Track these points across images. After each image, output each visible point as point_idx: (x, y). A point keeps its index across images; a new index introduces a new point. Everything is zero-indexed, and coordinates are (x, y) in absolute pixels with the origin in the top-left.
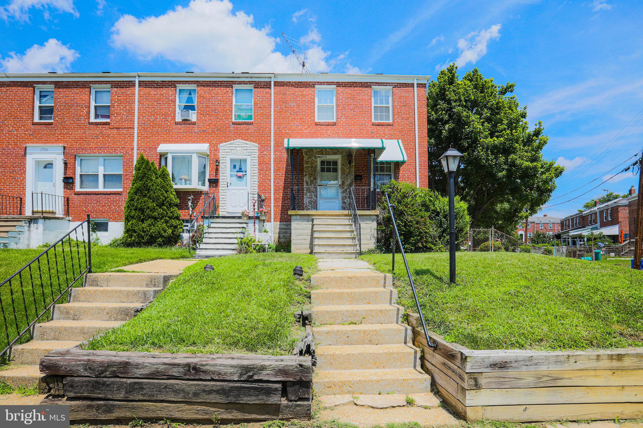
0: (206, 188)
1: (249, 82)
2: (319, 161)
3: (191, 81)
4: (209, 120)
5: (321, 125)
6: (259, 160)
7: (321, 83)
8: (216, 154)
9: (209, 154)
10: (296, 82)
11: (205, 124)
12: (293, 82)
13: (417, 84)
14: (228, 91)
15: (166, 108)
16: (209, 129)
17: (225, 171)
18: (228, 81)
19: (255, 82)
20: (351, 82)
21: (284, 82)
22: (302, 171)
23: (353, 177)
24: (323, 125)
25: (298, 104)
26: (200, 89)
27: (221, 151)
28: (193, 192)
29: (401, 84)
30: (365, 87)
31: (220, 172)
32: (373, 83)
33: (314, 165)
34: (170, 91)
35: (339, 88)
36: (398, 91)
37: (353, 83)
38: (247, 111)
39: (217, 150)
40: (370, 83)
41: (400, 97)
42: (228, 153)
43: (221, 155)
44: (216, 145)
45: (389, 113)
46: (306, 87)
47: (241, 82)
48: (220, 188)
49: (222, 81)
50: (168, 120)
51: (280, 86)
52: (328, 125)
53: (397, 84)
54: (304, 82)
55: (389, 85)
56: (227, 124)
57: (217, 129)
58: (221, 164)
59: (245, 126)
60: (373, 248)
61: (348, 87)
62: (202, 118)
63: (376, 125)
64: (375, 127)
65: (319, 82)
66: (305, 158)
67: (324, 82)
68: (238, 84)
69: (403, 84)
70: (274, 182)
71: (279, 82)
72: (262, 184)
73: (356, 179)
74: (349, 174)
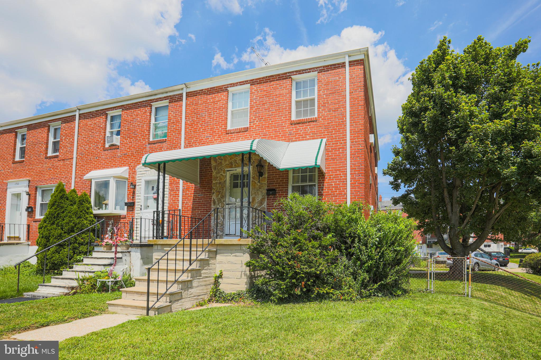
0: (124, 212)
1: (165, 97)
2: (228, 174)
3: (117, 107)
4: (129, 143)
5: (232, 133)
6: (170, 179)
7: (234, 84)
8: (134, 177)
9: (128, 177)
10: (208, 89)
11: (126, 147)
12: (205, 89)
13: (350, 62)
14: (146, 111)
15: (98, 135)
16: (129, 152)
17: (140, 193)
18: (147, 101)
19: (170, 96)
20: (267, 77)
21: (197, 91)
22: (211, 188)
23: (265, 192)
24: (234, 133)
25: (209, 113)
26: (124, 113)
27: (138, 173)
28: (113, 216)
29: (328, 66)
30: (283, 79)
31: (136, 195)
32: (293, 72)
33: (222, 181)
34: (101, 119)
35: (253, 86)
36: (325, 76)
37: (269, 77)
38: (163, 129)
39: (135, 172)
40: (289, 73)
41: (327, 84)
42: (143, 175)
43: (138, 177)
44: (134, 167)
45: (314, 106)
46: (218, 92)
47: (158, 99)
48: (136, 212)
49: (142, 102)
50: (98, 147)
51: (193, 96)
52: (240, 132)
53: (324, 67)
54: (216, 87)
55: (313, 71)
56: (144, 144)
57: (136, 151)
58: (137, 187)
59: (159, 144)
60: (244, 290)
61: (264, 82)
62: (124, 141)
63: (295, 124)
64: (294, 126)
65: (231, 84)
66: (214, 174)
67: (237, 83)
68: (155, 102)
69: (331, 65)
70: (183, 203)
71: (192, 92)
72: (172, 205)
73: (268, 194)
74: (260, 188)
